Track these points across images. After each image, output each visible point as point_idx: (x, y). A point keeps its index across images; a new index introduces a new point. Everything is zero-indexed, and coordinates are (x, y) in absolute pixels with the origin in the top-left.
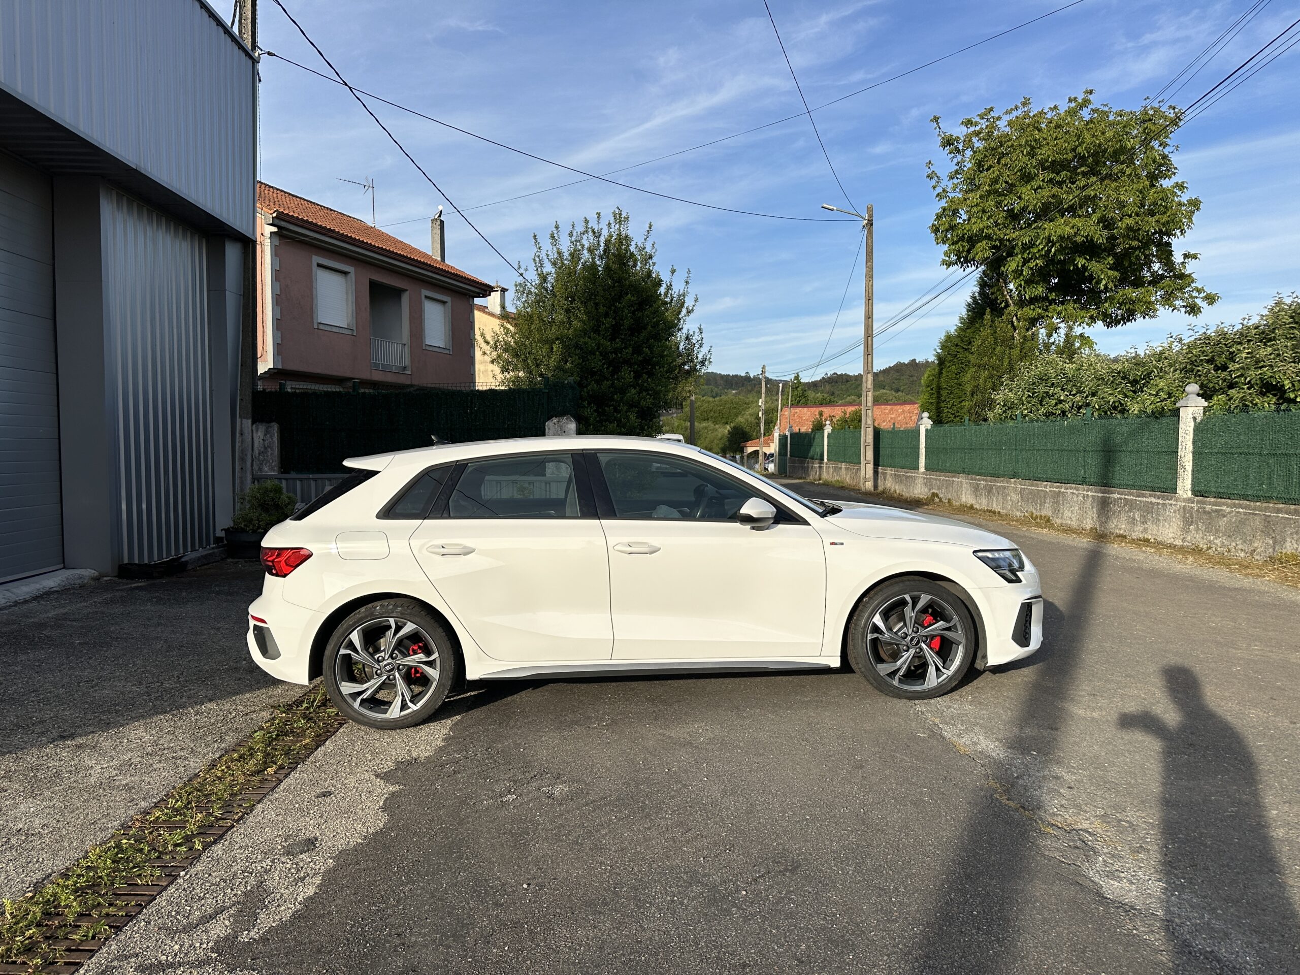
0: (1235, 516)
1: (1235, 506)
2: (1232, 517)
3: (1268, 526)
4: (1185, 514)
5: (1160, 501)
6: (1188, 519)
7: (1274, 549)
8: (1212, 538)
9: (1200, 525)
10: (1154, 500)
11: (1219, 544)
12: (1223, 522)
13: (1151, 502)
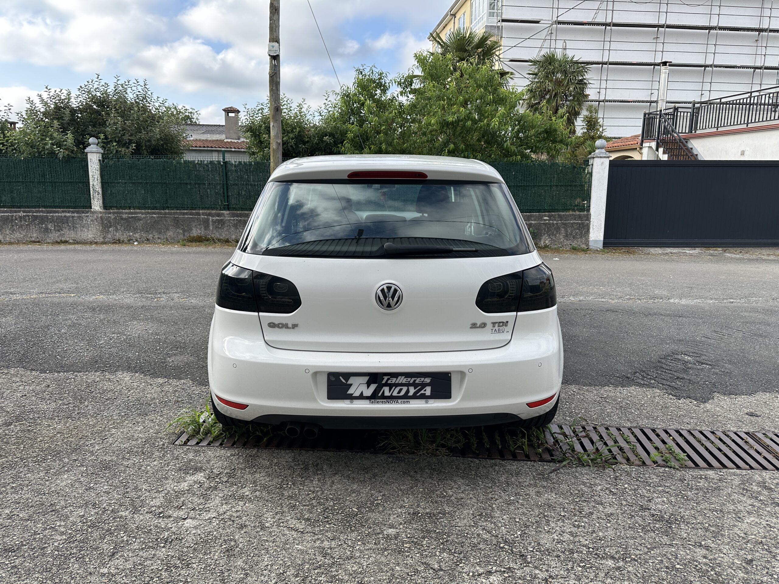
0: (150, 219)
1: (148, 213)
2: (148, 220)
3: (177, 223)
4: (102, 221)
5: (76, 215)
6: (105, 225)
7: (184, 235)
8: (131, 234)
9: (119, 227)
10: (68, 215)
11: (138, 237)
12: (139, 224)
13: (65, 216)
